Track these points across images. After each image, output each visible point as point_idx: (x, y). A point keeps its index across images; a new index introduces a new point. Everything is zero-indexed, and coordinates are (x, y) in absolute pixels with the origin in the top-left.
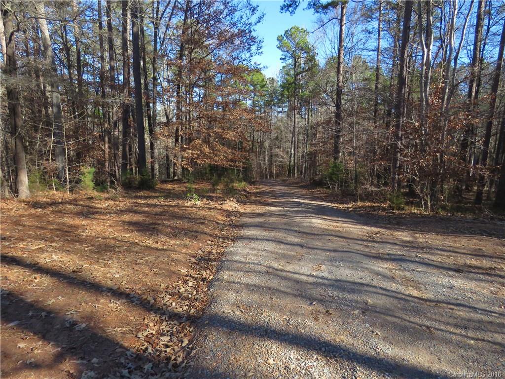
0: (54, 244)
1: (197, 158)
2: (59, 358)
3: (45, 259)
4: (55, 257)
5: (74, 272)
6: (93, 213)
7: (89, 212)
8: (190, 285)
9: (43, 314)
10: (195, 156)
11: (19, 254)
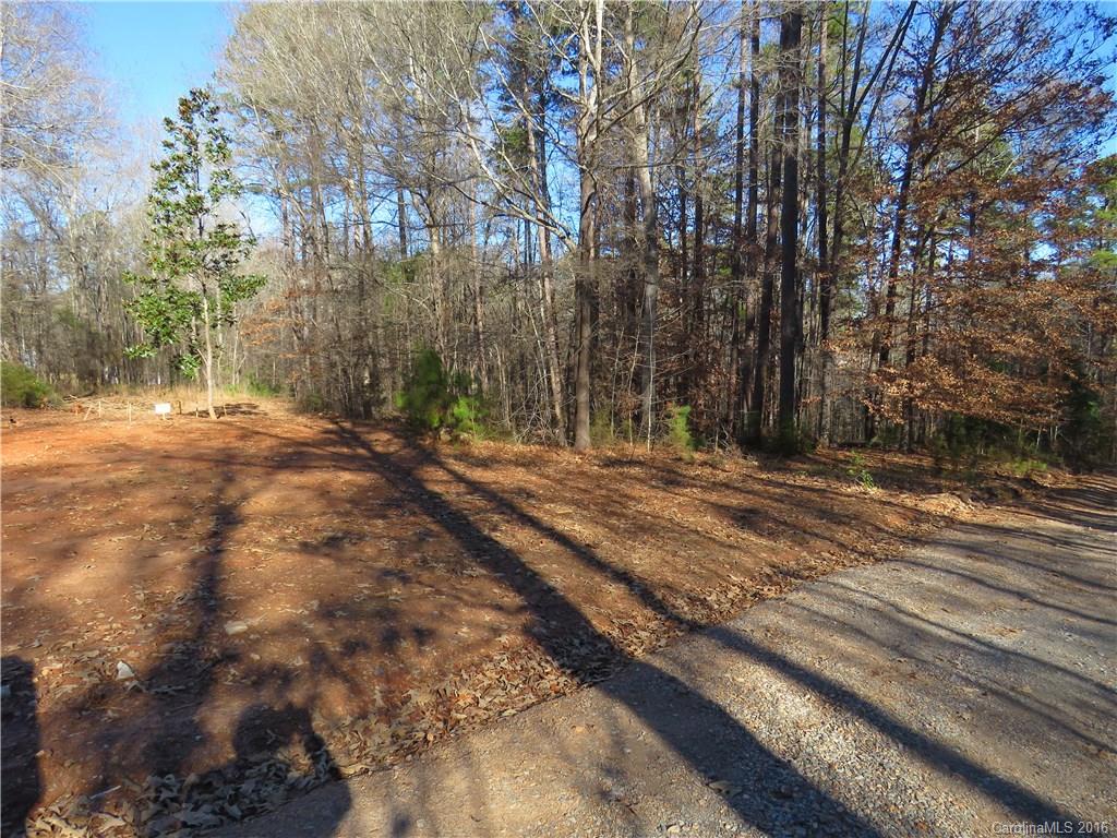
0: (585, 513)
1: (921, 398)
2: (521, 609)
3: (564, 526)
4: (577, 527)
5: (588, 545)
6: (678, 484)
7: (671, 479)
8: (730, 595)
9: (529, 573)
10: (917, 393)
11: (541, 515)
